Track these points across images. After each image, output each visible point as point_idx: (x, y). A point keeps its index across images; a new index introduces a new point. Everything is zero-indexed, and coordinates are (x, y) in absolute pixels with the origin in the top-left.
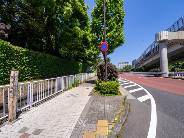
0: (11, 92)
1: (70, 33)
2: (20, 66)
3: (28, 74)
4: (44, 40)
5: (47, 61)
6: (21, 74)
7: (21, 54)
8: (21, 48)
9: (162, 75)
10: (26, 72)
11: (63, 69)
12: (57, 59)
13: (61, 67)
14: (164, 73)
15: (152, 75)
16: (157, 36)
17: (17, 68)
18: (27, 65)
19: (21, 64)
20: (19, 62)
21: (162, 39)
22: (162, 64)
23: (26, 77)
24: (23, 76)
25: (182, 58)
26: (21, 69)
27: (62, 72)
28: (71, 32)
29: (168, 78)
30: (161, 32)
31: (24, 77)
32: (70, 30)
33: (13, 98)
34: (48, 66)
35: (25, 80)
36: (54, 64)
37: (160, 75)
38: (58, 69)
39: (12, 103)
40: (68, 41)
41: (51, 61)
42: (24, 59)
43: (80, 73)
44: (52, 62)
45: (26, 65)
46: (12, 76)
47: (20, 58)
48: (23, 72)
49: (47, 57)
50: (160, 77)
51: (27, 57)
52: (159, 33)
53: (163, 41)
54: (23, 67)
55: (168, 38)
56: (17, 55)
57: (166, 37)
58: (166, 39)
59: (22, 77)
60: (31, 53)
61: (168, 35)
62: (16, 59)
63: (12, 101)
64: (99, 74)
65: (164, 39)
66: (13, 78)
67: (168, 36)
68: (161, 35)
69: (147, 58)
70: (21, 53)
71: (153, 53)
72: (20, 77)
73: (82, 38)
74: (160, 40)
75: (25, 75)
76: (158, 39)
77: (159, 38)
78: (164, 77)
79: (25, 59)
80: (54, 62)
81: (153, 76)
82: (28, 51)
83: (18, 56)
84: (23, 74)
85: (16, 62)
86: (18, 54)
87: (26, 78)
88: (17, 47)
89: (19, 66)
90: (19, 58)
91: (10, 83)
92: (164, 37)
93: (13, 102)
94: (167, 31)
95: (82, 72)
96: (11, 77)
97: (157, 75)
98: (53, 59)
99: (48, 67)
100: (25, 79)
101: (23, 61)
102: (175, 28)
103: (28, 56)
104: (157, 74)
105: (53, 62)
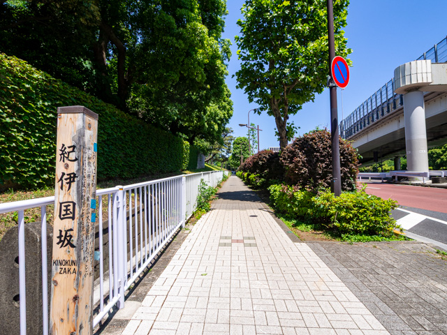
0: (66, 240)
1: (177, 40)
2: (26, 134)
3: (50, 165)
4: (87, 62)
5: (107, 126)
6: (29, 162)
7: (27, 86)
8: (28, 66)
9: (413, 179)
10: (43, 157)
11: (145, 155)
12: (132, 124)
13: (142, 150)
14: (419, 175)
15: (381, 181)
16: (400, 72)
17: (15, 137)
18: (47, 133)
19: (28, 126)
20: (20, 118)
21: (414, 82)
22: (411, 149)
23: (45, 176)
24: (34, 170)
25: (441, 139)
26: (29, 145)
27: (143, 166)
28: (180, 37)
29: (431, 186)
30: (413, 63)
31: (38, 177)
32: (177, 31)
33: (80, 273)
34: (108, 143)
35: (40, 186)
36: (125, 136)
37: (407, 179)
38: (133, 156)
39: (72, 306)
40: (169, 65)
41: (117, 126)
42: (37, 108)
43: (183, 170)
44: (120, 132)
45: (45, 131)
46: (69, 143)
47: (25, 104)
48: (35, 156)
49: (106, 113)
50: (408, 184)
51: (46, 104)
52: (407, 64)
53: (416, 88)
54: (35, 137)
55: (430, 81)
56: (13, 89)
57: (424, 75)
58: (425, 81)
59: (32, 173)
60: (59, 89)
61: (429, 70)
62: (8, 104)
63: (74, 293)
64: (301, 169)
65: (420, 81)
66: (73, 156)
67: (429, 75)
68: (413, 71)
69: (354, 134)
70: (29, 83)
71: (371, 123)
72: (25, 172)
73: (205, 64)
74: (408, 83)
75: (40, 166)
76: (404, 81)
77: (407, 78)
78: (417, 185)
79: (41, 109)
80: (124, 133)
81: (383, 183)
82: (50, 81)
83: (16, 96)
84: (34, 162)
85: (10, 116)
86: (18, 84)
87: (44, 179)
88: (14, 60)
89: (19, 131)
90: (20, 100)
91: (58, 185)
92: (419, 76)
93: (76, 298)
94: (429, 61)
95: (188, 169)
96: (59, 147)
97: (396, 179)
98: (122, 122)
99: (108, 145)
100: (40, 181)
101: (35, 115)
102: (438, 57)
103: (51, 101)
104: (394, 177)
105: (123, 131)
